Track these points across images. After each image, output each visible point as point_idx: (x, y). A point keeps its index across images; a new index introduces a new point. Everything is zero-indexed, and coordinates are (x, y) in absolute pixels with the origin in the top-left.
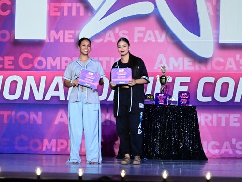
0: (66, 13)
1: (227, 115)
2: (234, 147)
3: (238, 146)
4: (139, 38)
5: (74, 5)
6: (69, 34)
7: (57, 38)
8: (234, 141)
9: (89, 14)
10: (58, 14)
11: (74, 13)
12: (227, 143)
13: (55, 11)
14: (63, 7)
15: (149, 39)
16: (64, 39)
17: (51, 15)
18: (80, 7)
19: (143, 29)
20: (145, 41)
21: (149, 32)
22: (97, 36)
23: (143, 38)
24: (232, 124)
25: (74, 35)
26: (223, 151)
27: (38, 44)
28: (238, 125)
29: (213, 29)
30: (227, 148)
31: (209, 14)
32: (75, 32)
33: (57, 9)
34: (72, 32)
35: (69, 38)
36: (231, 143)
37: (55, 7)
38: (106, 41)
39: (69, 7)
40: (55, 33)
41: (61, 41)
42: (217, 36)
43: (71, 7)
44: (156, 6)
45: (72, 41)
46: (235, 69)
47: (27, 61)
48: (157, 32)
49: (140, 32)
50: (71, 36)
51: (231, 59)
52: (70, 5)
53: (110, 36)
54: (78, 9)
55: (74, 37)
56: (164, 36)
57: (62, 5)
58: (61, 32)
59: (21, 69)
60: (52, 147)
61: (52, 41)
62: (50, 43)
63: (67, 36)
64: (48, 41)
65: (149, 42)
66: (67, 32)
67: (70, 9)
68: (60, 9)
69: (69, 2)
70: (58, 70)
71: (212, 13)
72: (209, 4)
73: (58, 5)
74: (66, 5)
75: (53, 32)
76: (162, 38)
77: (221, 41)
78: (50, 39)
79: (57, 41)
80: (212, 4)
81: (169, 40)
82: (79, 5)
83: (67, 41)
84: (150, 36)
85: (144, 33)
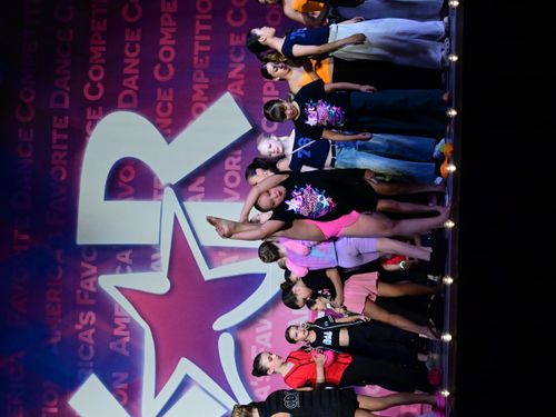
15: (267, 340)
21: (258, 339)
31: (237, 261)
48: (258, 330)
56: (264, 321)
65: (271, 340)
71: (236, 257)
72: (224, 261)
76: (266, 323)
80: (223, 258)
81: (269, 314)
84: (263, 340)
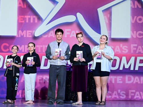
0: (27, 21)
1: (115, 77)
2: (119, 95)
3: (121, 94)
4: (67, 35)
5: (32, 17)
6: (29, 33)
7: (22, 35)
8: (119, 91)
9: (40, 22)
10: (23, 22)
11: (32, 21)
12: (115, 92)
13: (21, 20)
14: (26, 18)
16: (26, 35)
17: (19, 22)
18: (35, 18)
19: (70, 30)
20: (71, 36)
22: (45, 34)
23: (70, 35)
24: (118, 82)
25: (32, 33)
26: (113, 96)
27: (12, 38)
28: (121, 82)
29: (108, 30)
30: (115, 95)
32: (32, 31)
33: (22, 19)
34: (31, 31)
35: (29, 35)
36: (118, 92)
37: (21, 18)
38: (49, 36)
39: (29, 18)
40: (21, 32)
41: (25, 36)
42: (110, 34)
43: (30, 18)
44: (77, 18)
45: (31, 36)
46: (120, 52)
47: (5, 47)
49: (68, 32)
50: (30, 34)
51: (118, 47)
52: (29, 17)
53: (51, 34)
54: (34, 19)
55: (32, 35)
57: (25, 17)
58: (25, 31)
59: (3, 52)
60: (19, 94)
61: (20, 36)
62: (18, 38)
63: (28, 34)
64: (17, 36)
66: (28, 31)
67: (30, 19)
68: (24, 19)
69: (29, 15)
70: (23, 52)
73: (23, 17)
74: (27, 17)
75: (20, 31)
77: (112, 37)
78: (18, 35)
79: (22, 36)
82: (34, 17)
83: (28, 36)
85: (70, 32)
